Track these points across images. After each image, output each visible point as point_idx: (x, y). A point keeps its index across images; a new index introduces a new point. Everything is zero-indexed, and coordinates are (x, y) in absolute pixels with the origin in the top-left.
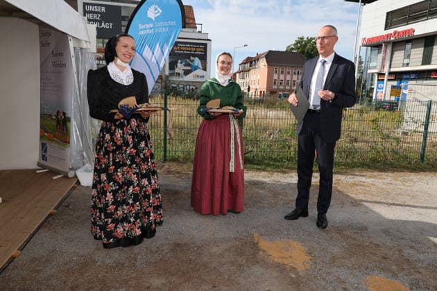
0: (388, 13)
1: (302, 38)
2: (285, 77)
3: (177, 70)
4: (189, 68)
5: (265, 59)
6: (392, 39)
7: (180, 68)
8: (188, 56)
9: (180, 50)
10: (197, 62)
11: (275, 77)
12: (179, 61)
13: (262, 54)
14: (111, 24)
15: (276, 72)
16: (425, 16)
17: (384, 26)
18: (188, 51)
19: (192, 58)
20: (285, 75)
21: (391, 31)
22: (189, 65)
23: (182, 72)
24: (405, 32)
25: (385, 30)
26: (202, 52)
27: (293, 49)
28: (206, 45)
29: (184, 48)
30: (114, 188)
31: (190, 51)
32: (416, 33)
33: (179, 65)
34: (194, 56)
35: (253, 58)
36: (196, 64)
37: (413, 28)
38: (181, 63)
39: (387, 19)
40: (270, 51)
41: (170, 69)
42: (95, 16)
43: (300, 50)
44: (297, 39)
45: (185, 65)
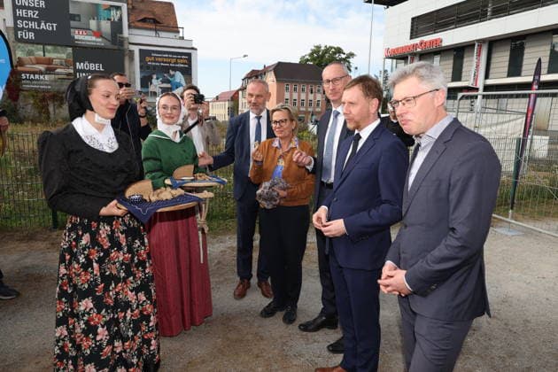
0: (413, 19)
1: (319, 47)
2: (299, 96)
3: (152, 89)
4: (169, 86)
5: (272, 72)
6: (419, 50)
7: (156, 86)
8: (166, 70)
9: (155, 62)
10: (179, 77)
11: (287, 95)
12: (155, 77)
13: (269, 67)
14: (55, 25)
15: (287, 89)
16: (453, 23)
17: (409, 35)
18: (166, 63)
19: (172, 72)
20: (299, 93)
21: (417, 41)
22: (169, 82)
23: (158, 91)
24: (432, 42)
25: (411, 38)
26: (185, 64)
27: (308, 60)
28: (189, 55)
29: (160, 59)
30: (108, 318)
31: (170, 63)
32: (444, 44)
33: (154, 81)
34: (175, 69)
35: (258, 71)
36: (178, 80)
37: (441, 37)
38: (157, 79)
39: (412, 26)
40: (279, 63)
41: (142, 86)
42: (30, 13)
43: (317, 62)
44: (313, 48)
45: (163, 82)
